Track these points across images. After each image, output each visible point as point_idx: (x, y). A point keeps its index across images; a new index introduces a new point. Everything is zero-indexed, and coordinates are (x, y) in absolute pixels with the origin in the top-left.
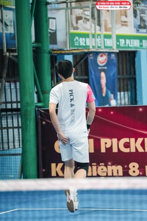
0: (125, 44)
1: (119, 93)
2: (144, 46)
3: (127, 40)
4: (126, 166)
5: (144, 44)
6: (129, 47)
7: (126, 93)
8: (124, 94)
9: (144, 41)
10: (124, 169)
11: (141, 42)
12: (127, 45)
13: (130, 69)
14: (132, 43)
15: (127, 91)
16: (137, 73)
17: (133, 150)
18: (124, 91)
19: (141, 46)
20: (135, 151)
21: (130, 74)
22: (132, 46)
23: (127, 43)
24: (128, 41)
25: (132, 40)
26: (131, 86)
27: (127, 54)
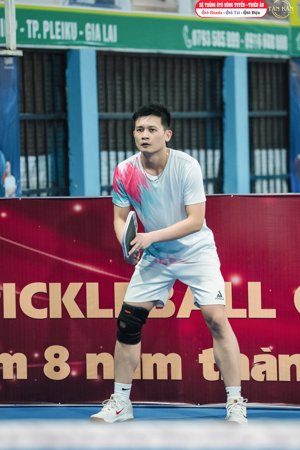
0: (41, 31)
1: (22, 159)
2: (88, 38)
3: (45, 23)
4: (36, 355)
5: (87, 33)
6: (49, 41)
7: (42, 159)
8: (37, 161)
9: (88, 25)
10: (30, 361)
11: (81, 27)
12: (45, 37)
13: (53, 97)
14: (58, 30)
15: (45, 153)
16: (70, 108)
17: (56, 313)
18: (36, 155)
19: (81, 38)
20: (60, 316)
21: (54, 110)
22: (58, 37)
23: (45, 30)
24: (47, 25)
25: (58, 23)
26: (55, 141)
27: (45, 58)
